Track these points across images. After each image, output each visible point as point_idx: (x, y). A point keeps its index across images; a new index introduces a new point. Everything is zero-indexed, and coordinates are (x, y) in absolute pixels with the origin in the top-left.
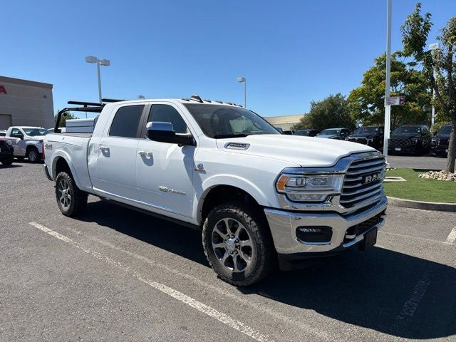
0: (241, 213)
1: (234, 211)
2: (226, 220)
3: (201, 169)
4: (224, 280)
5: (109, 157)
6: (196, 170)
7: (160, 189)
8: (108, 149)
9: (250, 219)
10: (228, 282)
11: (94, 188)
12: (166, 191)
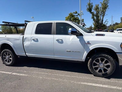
0: (107, 55)
1: (104, 55)
2: (99, 58)
3: (89, 43)
4: (98, 77)
5: (38, 42)
6: (86, 43)
7: (67, 51)
8: (37, 39)
9: (110, 57)
10: (100, 77)
11: (27, 54)
12: (70, 51)
